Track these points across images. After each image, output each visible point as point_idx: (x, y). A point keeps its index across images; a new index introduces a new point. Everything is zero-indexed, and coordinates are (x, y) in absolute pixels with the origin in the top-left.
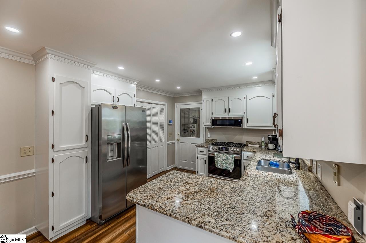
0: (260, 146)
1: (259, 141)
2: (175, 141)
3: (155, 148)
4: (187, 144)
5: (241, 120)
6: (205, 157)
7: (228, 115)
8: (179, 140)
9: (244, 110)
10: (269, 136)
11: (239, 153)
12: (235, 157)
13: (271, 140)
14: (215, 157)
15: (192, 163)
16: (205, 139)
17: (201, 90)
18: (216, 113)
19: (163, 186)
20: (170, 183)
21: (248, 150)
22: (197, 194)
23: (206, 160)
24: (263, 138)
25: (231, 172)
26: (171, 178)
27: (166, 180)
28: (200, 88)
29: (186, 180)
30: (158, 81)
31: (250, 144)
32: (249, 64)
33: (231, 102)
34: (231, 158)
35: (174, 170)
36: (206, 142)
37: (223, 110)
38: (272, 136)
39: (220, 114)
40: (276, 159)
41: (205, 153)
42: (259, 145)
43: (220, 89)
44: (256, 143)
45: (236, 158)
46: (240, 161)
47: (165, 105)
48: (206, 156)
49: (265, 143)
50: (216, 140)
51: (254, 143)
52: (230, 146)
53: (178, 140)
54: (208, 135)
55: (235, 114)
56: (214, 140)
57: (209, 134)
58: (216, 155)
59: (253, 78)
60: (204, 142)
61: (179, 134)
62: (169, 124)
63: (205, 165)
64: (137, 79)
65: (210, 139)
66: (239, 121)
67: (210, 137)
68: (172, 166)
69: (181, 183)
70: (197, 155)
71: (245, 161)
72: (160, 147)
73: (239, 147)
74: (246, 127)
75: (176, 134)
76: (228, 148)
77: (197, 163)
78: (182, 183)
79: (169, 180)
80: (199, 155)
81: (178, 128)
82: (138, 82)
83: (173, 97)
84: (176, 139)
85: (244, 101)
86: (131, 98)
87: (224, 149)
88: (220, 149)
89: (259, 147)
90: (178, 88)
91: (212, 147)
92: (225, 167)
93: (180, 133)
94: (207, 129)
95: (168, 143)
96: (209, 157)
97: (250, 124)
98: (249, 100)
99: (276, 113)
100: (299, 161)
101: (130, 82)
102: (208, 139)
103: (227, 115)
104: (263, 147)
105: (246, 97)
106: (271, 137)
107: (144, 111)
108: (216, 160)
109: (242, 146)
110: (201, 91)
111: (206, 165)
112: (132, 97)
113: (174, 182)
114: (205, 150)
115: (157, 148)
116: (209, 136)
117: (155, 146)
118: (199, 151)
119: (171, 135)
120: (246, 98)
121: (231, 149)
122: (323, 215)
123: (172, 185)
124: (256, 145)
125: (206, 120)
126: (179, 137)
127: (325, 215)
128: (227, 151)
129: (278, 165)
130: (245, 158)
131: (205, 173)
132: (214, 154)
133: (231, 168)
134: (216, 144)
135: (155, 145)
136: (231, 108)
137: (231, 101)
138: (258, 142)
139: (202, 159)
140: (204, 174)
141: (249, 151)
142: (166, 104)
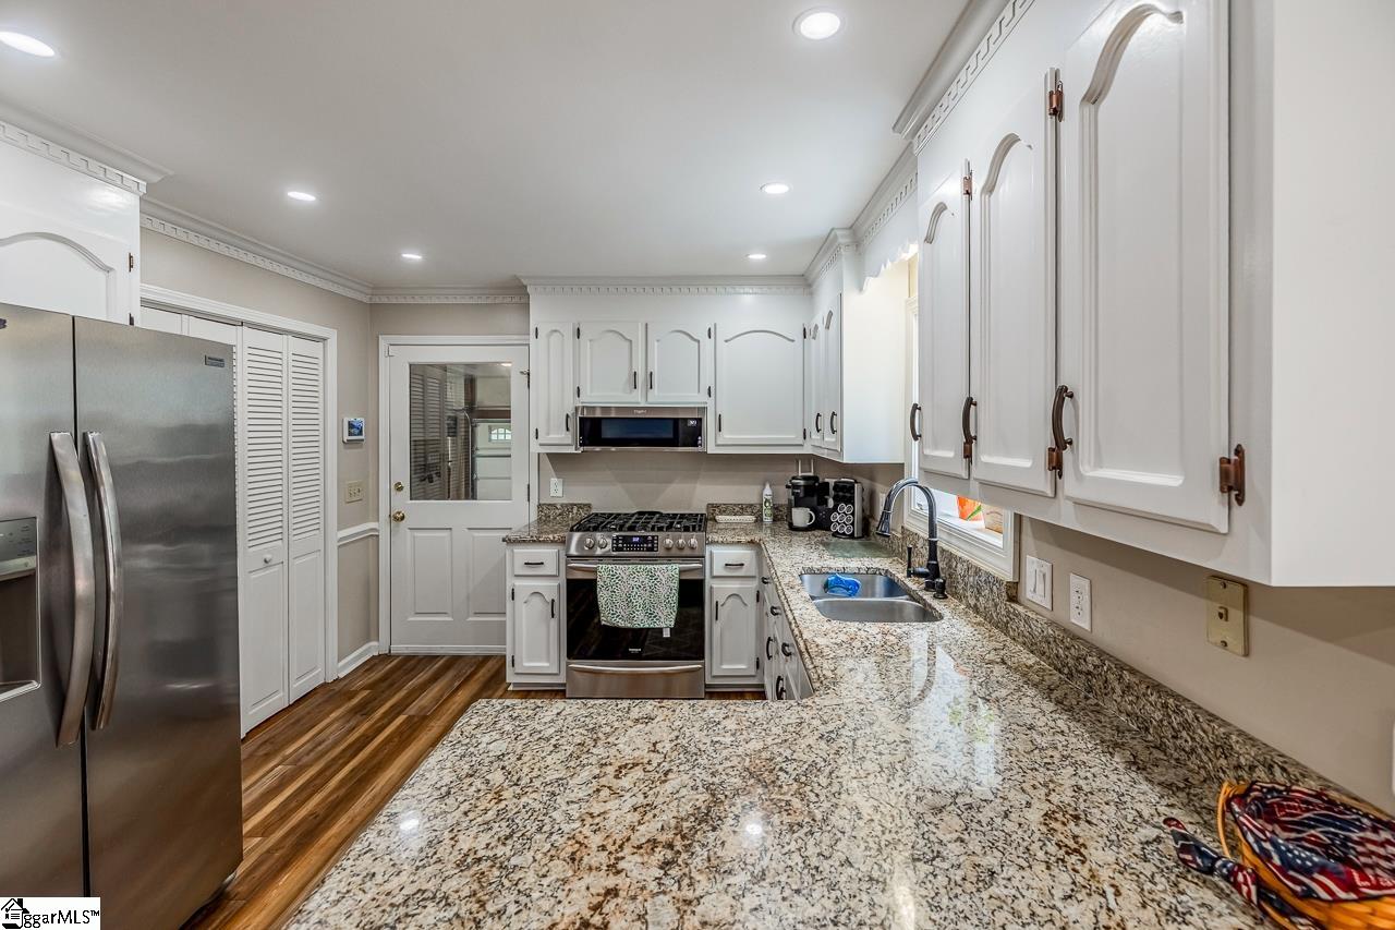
0: (759, 520)
1: (754, 500)
2: (382, 526)
3: (262, 573)
4: (445, 534)
5: (699, 420)
6: (553, 589)
7: (644, 400)
8: (403, 518)
9: (707, 381)
10: (794, 478)
11: (696, 553)
12: (681, 572)
13: (802, 495)
14: (600, 583)
15: (470, 619)
16: (539, 505)
17: (525, 282)
18: (591, 392)
19: (485, 838)
20: (518, 797)
21: (729, 539)
22: (714, 829)
23: (556, 599)
24: (768, 487)
25: (667, 634)
26: (499, 758)
27: (478, 783)
28: (518, 274)
29: (594, 751)
30: (302, 196)
31: (721, 513)
32: (776, 189)
33: (655, 347)
34: (668, 575)
35: (483, 702)
36: (544, 519)
37: (625, 376)
38: (804, 478)
39: (611, 394)
40: (847, 565)
41: (550, 569)
42: (752, 514)
43: (612, 289)
44: (743, 509)
45: (684, 577)
46: (700, 584)
47: (325, 339)
48: (554, 583)
49: (776, 508)
50: (589, 506)
51: (737, 509)
52: (660, 529)
53: (396, 519)
54: (553, 487)
55: (671, 394)
56: (580, 506)
57: (554, 480)
58: (604, 571)
59: (751, 257)
60: (534, 517)
61: (399, 488)
62: (346, 437)
63: (548, 627)
64: (147, 162)
65: (559, 502)
66: (692, 427)
67: (560, 494)
68: (361, 650)
69: (577, 780)
70: (511, 582)
71: (716, 584)
72: (298, 562)
73: (694, 530)
74: (712, 449)
75: (384, 486)
76: (653, 537)
77: (508, 619)
78: (585, 774)
79: (497, 777)
80: (519, 583)
81: (396, 460)
82: (156, 178)
83: (366, 299)
84: (384, 513)
85: (707, 344)
86: (101, 275)
87: (636, 543)
88: (617, 543)
89: (756, 521)
90: (412, 257)
91: (576, 536)
92: (641, 621)
93: (406, 484)
94: (547, 463)
95: (341, 539)
96: (571, 584)
97: (727, 436)
98: (726, 341)
99: (1067, 389)
100: (937, 565)
101: (93, 165)
102: (554, 505)
103: (637, 400)
104: (768, 520)
105: (712, 330)
106: (802, 482)
107: (219, 362)
108: (603, 597)
109: (697, 522)
110: (526, 287)
111: (554, 623)
112: (108, 270)
113: (537, 783)
114: (548, 554)
115: (276, 569)
116: (557, 490)
117: (266, 561)
118: (519, 562)
119: (358, 496)
120: (712, 334)
121: (667, 540)
122: (1281, 792)
123: (536, 806)
124: (742, 514)
125: (548, 420)
126: (403, 501)
127: (1288, 790)
128: (651, 549)
129: (858, 585)
130: (719, 570)
131: (548, 661)
132: (594, 571)
133: (665, 620)
134: (593, 523)
135: (268, 557)
136: (655, 368)
137: (656, 344)
138: (750, 506)
139: (536, 599)
140: (546, 664)
141: (733, 543)
142: (332, 335)
